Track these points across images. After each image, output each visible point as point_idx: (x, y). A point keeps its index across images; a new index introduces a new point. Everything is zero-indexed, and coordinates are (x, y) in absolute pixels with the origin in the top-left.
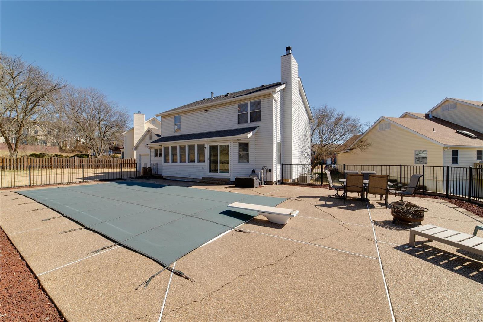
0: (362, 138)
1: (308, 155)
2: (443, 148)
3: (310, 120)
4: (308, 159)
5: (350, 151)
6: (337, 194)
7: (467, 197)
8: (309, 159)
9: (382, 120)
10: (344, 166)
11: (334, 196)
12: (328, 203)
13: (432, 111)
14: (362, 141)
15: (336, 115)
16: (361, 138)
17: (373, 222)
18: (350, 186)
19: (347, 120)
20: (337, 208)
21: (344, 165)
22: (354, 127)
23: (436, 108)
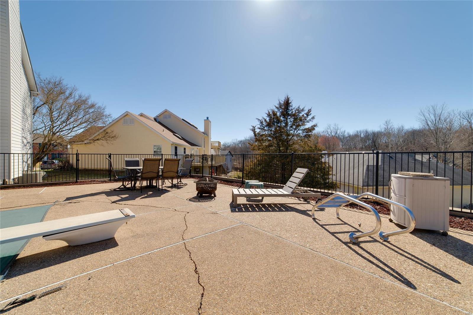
0: (107, 129)
1: (28, 143)
2: (171, 144)
3: (31, 90)
4: (28, 148)
5: (94, 142)
6: (123, 185)
7: (202, 175)
8: (30, 149)
9: (126, 115)
10: (109, 156)
11: (119, 188)
12: (123, 196)
13: (158, 117)
14: (107, 133)
15: (78, 96)
16: (105, 128)
17: (188, 200)
18: (146, 173)
19: (92, 106)
20: (141, 198)
21: (109, 154)
22: (99, 115)
23: (160, 115)
